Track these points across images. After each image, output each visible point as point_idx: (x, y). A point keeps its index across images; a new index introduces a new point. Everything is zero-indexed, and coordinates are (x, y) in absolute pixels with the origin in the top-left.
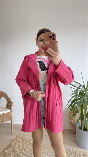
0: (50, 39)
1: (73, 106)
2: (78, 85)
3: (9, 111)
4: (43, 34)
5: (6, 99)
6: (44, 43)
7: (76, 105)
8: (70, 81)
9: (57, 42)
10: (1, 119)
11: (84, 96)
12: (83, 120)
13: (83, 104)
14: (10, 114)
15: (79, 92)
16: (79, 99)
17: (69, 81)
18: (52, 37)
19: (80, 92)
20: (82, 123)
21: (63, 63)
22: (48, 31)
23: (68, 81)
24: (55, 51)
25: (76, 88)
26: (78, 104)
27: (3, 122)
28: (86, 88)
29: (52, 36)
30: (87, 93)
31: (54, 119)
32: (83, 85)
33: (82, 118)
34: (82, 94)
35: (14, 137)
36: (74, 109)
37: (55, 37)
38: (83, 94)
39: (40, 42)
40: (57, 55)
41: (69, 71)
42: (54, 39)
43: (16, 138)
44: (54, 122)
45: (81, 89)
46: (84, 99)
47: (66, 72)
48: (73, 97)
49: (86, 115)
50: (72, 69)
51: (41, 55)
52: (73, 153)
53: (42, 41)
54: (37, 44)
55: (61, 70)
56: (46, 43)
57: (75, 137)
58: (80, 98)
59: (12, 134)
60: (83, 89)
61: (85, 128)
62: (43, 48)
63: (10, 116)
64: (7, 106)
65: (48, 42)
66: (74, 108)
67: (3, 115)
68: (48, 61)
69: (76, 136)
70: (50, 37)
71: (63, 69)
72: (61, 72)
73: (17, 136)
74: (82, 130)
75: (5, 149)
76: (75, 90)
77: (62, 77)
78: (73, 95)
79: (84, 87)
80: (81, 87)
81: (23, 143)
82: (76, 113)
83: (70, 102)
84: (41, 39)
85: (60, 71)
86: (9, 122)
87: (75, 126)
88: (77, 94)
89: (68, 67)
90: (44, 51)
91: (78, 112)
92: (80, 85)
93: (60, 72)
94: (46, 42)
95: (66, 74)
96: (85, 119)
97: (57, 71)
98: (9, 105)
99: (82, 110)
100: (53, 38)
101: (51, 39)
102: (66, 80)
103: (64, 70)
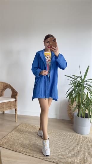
3: (14, 100)
4: (49, 38)
5: (11, 89)
6: (50, 43)
10: (7, 106)
13: (80, 93)
14: (15, 103)
19: (78, 83)
20: (79, 111)
24: (56, 48)
25: (73, 80)
28: (83, 79)
32: (80, 77)
33: (79, 106)
34: (79, 85)
35: (17, 124)
37: (56, 40)
38: (81, 85)
39: (46, 43)
43: (20, 124)
45: (79, 81)
51: (47, 51)
53: (48, 42)
54: (44, 44)
59: (16, 122)
60: (81, 81)
61: (81, 115)
62: (48, 47)
64: (12, 95)
70: (53, 40)
80: (79, 79)
81: (26, 128)
87: (73, 116)
90: (49, 49)
91: (76, 100)
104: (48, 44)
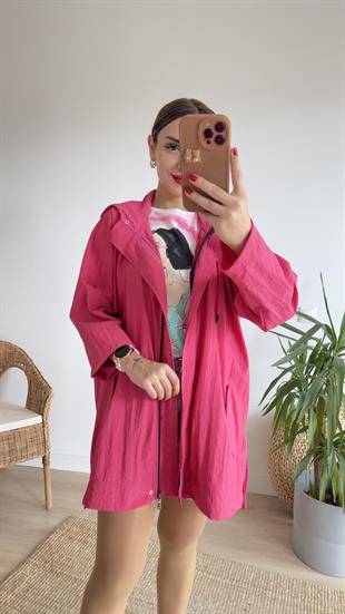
0: (204, 143)
1: (285, 406)
2: (306, 326)
3: (38, 419)
4: (177, 122)
5: (26, 373)
7: (296, 401)
8: (282, 315)
9: (235, 152)
10: (7, 449)
11: (330, 367)
12: (322, 462)
13: (326, 400)
14: (40, 434)
15: (310, 352)
16: (309, 380)
17: (279, 315)
18: (215, 134)
19: (315, 351)
20: (320, 472)
21: (260, 240)
22: (202, 109)
23: (276, 313)
24: (227, 191)
25: (298, 337)
26: (302, 399)
27: (11, 461)
28: (338, 336)
29: (213, 131)
30: (343, 357)
31: (216, 464)
32: (327, 326)
33: (318, 452)
34: (321, 359)
35: (53, 521)
36: (290, 417)
37: (227, 135)
38: (327, 360)
39: (165, 153)
40: (235, 206)
41: (281, 274)
42: (221, 141)
43: (60, 526)
44: (215, 477)
45: (319, 342)
46: (328, 381)
47: (271, 279)
48: (286, 371)
49: (336, 444)
50: (294, 268)
52: (278, 585)
55: (250, 270)
56: (188, 158)
57: (291, 525)
58: (312, 374)
59: (46, 508)
60: (327, 341)
61: (329, 491)
62: (175, 178)
63: (40, 439)
64: (29, 400)
65: (198, 153)
66: (288, 413)
67: (15, 434)
68: (196, 229)
69: (295, 521)
70: (208, 133)
71: (257, 264)
72: (247, 276)
73: (64, 517)
74: (317, 498)
75: (18, 567)
76: (293, 343)
77: (253, 296)
78: (287, 365)
79: (329, 331)
80: (320, 334)
81: (86, 542)
82: (295, 432)
83: (274, 391)
84: (170, 138)
85: (245, 271)
86: (38, 463)
87: (293, 485)
88: (301, 360)
89: (277, 256)
91: (305, 429)
92: (313, 325)
93: (243, 276)
94: (189, 152)
95: (267, 286)
96: (332, 457)
97: (234, 271)
98: (38, 397)
99: (320, 424)
100: (217, 138)
101: (208, 142)
102: (266, 312)
103: (261, 269)
104: (172, 159)
